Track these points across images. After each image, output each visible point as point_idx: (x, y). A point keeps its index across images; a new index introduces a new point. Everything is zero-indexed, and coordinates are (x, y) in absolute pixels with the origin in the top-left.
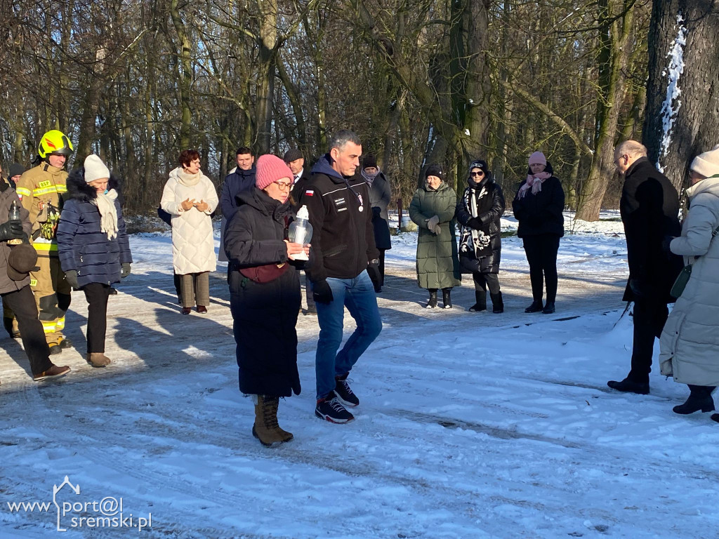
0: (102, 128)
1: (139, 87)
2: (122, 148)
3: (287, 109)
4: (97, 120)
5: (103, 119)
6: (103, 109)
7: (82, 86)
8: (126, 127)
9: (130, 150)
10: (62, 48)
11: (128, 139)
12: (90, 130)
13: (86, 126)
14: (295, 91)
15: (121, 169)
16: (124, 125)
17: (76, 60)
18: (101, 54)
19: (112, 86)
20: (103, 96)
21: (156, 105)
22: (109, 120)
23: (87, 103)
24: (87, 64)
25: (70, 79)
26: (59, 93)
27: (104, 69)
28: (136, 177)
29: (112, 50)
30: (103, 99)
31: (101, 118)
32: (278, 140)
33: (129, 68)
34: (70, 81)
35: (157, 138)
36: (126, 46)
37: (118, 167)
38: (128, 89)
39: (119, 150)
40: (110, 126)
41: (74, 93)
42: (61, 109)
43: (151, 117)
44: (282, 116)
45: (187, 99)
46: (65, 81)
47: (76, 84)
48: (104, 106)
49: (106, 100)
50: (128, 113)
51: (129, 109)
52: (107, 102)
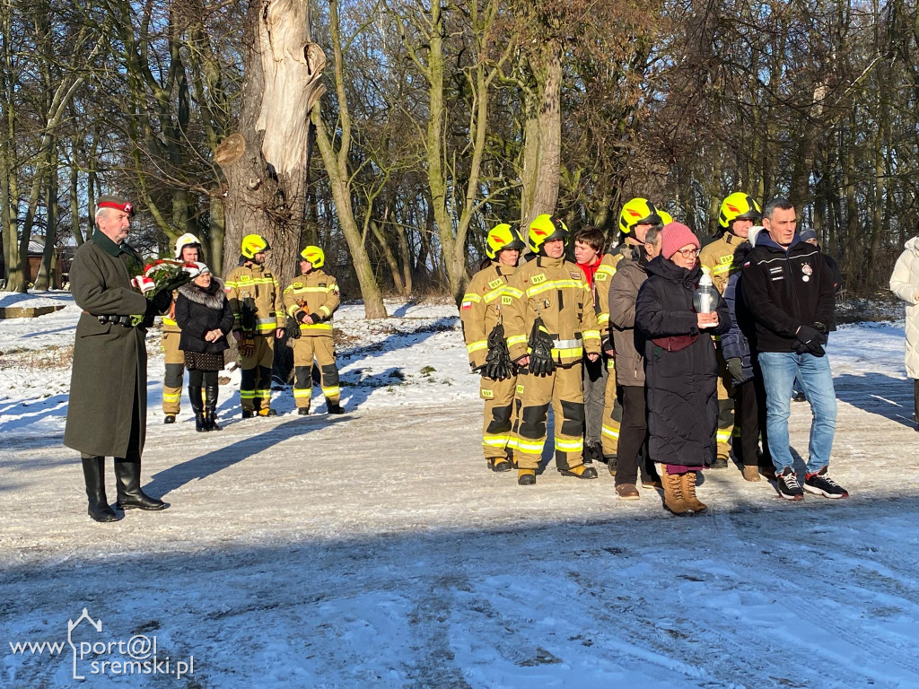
0: (818, 188)
1: (868, 132)
2: (843, 213)
4: (812, 177)
5: (818, 176)
6: (819, 163)
7: (794, 135)
8: (848, 185)
9: (852, 215)
10: (770, 90)
11: (850, 200)
12: (802, 191)
13: (796, 186)
15: (840, 239)
16: (846, 182)
17: (788, 103)
18: (819, 93)
19: (833, 133)
20: (820, 147)
21: (889, 154)
22: (826, 176)
23: (800, 155)
24: (799, 107)
25: (779, 127)
26: (765, 146)
27: (823, 113)
28: (859, 248)
29: (834, 87)
30: (821, 150)
31: (817, 175)
33: (856, 108)
34: (779, 131)
35: (888, 198)
36: (852, 81)
37: (836, 236)
38: (853, 135)
39: (838, 215)
40: (828, 184)
41: (783, 144)
42: (766, 166)
43: (882, 171)
46: (772, 131)
47: (786, 134)
48: (821, 159)
49: (823, 152)
50: (852, 167)
51: (852, 161)
52: (825, 155)
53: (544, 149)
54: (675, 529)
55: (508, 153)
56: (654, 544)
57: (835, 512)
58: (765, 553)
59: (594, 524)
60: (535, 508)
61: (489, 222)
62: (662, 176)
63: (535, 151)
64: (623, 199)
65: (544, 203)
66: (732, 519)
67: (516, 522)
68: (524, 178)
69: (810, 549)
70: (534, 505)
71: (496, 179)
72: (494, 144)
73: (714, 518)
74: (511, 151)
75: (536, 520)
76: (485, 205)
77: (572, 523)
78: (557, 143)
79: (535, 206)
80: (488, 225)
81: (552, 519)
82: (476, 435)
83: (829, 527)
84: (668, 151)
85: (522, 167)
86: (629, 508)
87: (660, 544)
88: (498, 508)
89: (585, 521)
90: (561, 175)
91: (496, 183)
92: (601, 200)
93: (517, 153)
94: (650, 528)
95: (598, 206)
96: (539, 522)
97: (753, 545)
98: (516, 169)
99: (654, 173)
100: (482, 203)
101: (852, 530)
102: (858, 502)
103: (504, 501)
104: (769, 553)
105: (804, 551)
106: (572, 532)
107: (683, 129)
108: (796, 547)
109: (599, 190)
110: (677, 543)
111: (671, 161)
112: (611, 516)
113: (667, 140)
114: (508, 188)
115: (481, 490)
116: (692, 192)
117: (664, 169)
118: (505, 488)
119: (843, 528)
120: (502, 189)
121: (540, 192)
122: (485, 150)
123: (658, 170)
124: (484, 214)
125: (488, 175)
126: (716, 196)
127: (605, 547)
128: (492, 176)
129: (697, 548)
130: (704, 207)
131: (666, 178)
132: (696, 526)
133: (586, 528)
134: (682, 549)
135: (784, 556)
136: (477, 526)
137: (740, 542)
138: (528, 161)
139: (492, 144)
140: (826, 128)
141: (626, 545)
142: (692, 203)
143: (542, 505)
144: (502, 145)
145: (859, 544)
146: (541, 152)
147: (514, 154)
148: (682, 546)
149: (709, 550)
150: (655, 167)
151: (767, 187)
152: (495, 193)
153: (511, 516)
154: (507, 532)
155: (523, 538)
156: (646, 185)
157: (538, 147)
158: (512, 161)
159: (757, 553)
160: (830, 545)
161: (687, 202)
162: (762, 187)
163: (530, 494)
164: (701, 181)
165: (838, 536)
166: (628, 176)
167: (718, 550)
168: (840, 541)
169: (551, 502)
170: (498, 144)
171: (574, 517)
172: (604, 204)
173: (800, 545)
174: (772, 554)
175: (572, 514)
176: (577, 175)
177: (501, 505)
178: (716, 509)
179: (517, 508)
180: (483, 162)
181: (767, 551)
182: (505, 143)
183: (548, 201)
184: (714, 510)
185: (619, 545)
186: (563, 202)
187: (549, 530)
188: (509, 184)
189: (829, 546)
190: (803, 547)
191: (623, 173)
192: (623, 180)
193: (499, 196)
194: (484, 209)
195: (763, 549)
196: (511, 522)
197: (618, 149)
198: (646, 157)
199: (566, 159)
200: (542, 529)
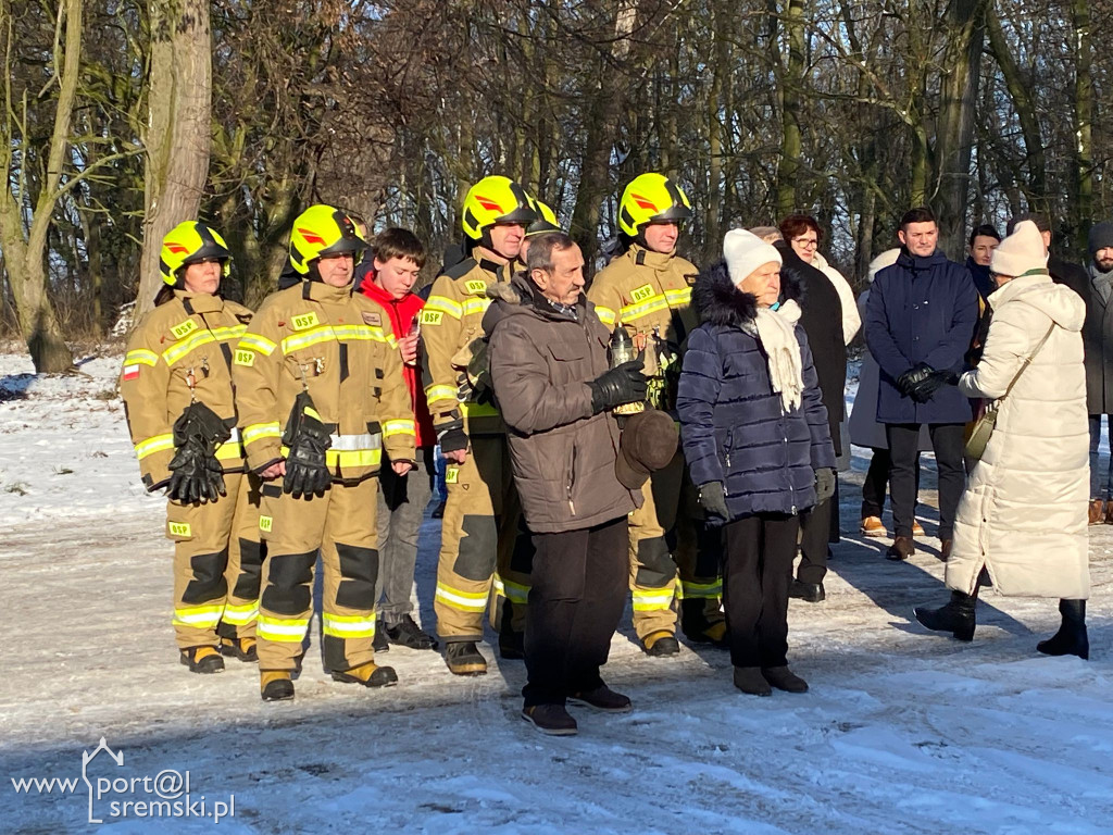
0: (623, 170)
1: (698, 83)
3: (1006, 119)
5: (623, 152)
6: (624, 130)
8: (670, 167)
12: (600, 175)
13: (590, 167)
14: (1024, 81)
17: (579, 35)
18: (625, 21)
19: (645, 84)
20: (626, 105)
21: (729, 120)
22: (635, 152)
23: (594, 118)
25: (562, 70)
26: (541, 102)
27: (630, 52)
30: (626, 110)
31: (622, 149)
32: (985, 188)
33: (679, 46)
34: (562, 76)
35: (728, 188)
38: (676, 88)
40: (637, 165)
41: (572, 100)
42: (545, 133)
43: (719, 146)
44: (994, 136)
45: (795, 106)
46: (553, 78)
47: (572, 83)
48: (627, 123)
49: (631, 113)
50: (674, 138)
51: (675, 129)
52: (633, 117)
53: (185, 95)
54: (414, 727)
55: (119, 96)
56: (380, 755)
57: (662, 689)
58: (558, 760)
59: (281, 726)
60: (180, 704)
61: (86, 213)
62: (383, 145)
63: (168, 96)
64: (320, 182)
65: (184, 183)
66: (504, 708)
67: (148, 728)
68: (150, 139)
69: (627, 751)
70: (178, 698)
71: (97, 140)
72: (94, 79)
73: (476, 707)
74: (125, 94)
75: (183, 724)
76: (78, 184)
77: (245, 725)
78: (207, 83)
79: (169, 189)
80: (83, 218)
81: (212, 720)
82: (73, 581)
83: (655, 715)
84: (394, 105)
85: (145, 120)
86: (339, 696)
87: (390, 755)
88: (117, 706)
89: (266, 722)
90: (213, 137)
91: (100, 146)
92: (280, 181)
93: (136, 98)
94: (374, 729)
95: (274, 190)
96: (188, 727)
97: (539, 748)
98: (133, 124)
99: (370, 140)
100: (74, 181)
101: (689, 717)
102: (697, 672)
103: (125, 694)
104: (563, 760)
105: (617, 754)
106: (246, 741)
107: (416, 71)
108: (605, 749)
109: (278, 166)
110: (417, 751)
111: (398, 122)
112: (310, 711)
113: (391, 88)
114: (120, 156)
115: (84, 677)
116: (426, 171)
117: (388, 135)
118: (127, 670)
119: (675, 714)
120: (110, 157)
121: (177, 165)
122: (78, 90)
123: (376, 136)
124: (77, 198)
125: (84, 134)
126: (465, 179)
127: (300, 763)
128: (91, 135)
129: (450, 758)
130: (446, 195)
131: (389, 149)
132: (449, 722)
133: (269, 732)
134: (427, 761)
135: (587, 764)
136: (79, 737)
137: (519, 745)
138: (155, 112)
139: (88, 78)
140: (634, 74)
141: (334, 759)
142: (427, 188)
143: (192, 697)
144: (109, 82)
145: (701, 739)
146: (179, 98)
147: (130, 99)
148: (427, 756)
149: (469, 760)
150: (373, 131)
151: (544, 167)
152: (98, 164)
153: (139, 718)
154: (134, 747)
155: (161, 755)
156: (357, 160)
157: (173, 89)
158: (127, 110)
159: (545, 760)
160: (657, 742)
161: (419, 187)
162: (537, 167)
163: (171, 680)
164: (442, 154)
165: (670, 728)
166: (328, 144)
167: (484, 760)
168: (670, 736)
169: (207, 692)
170: (102, 80)
171: (248, 716)
172: (284, 186)
173: (611, 744)
174: (570, 762)
175: (245, 710)
176: (239, 136)
177: (121, 701)
178: (479, 691)
179: (150, 704)
180: (74, 110)
181: (561, 757)
182: (114, 78)
183: (191, 183)
184: (476, 695)
185: (325, 759)
186: (216, 181)
187: (206, 740)
188: (121, 150)
189: (655, 744)
190: (616, 749)
191: (319, 138)
192: (319, 150)
193: (103, 170)
194: (76, 191)
195: (555, 754)
196: (140, 729)
197: (307, 98)
198: (357, 114)
199: (222, 111)
200: (193, 738)
